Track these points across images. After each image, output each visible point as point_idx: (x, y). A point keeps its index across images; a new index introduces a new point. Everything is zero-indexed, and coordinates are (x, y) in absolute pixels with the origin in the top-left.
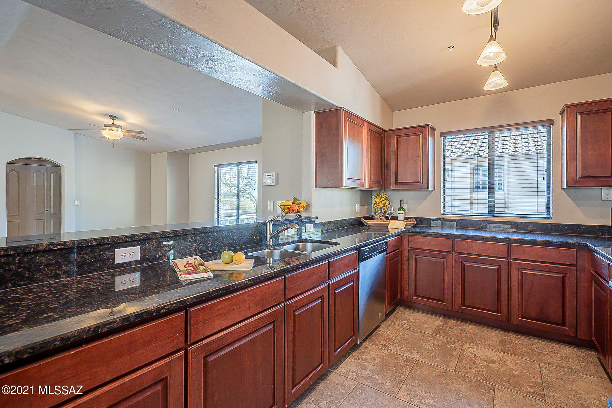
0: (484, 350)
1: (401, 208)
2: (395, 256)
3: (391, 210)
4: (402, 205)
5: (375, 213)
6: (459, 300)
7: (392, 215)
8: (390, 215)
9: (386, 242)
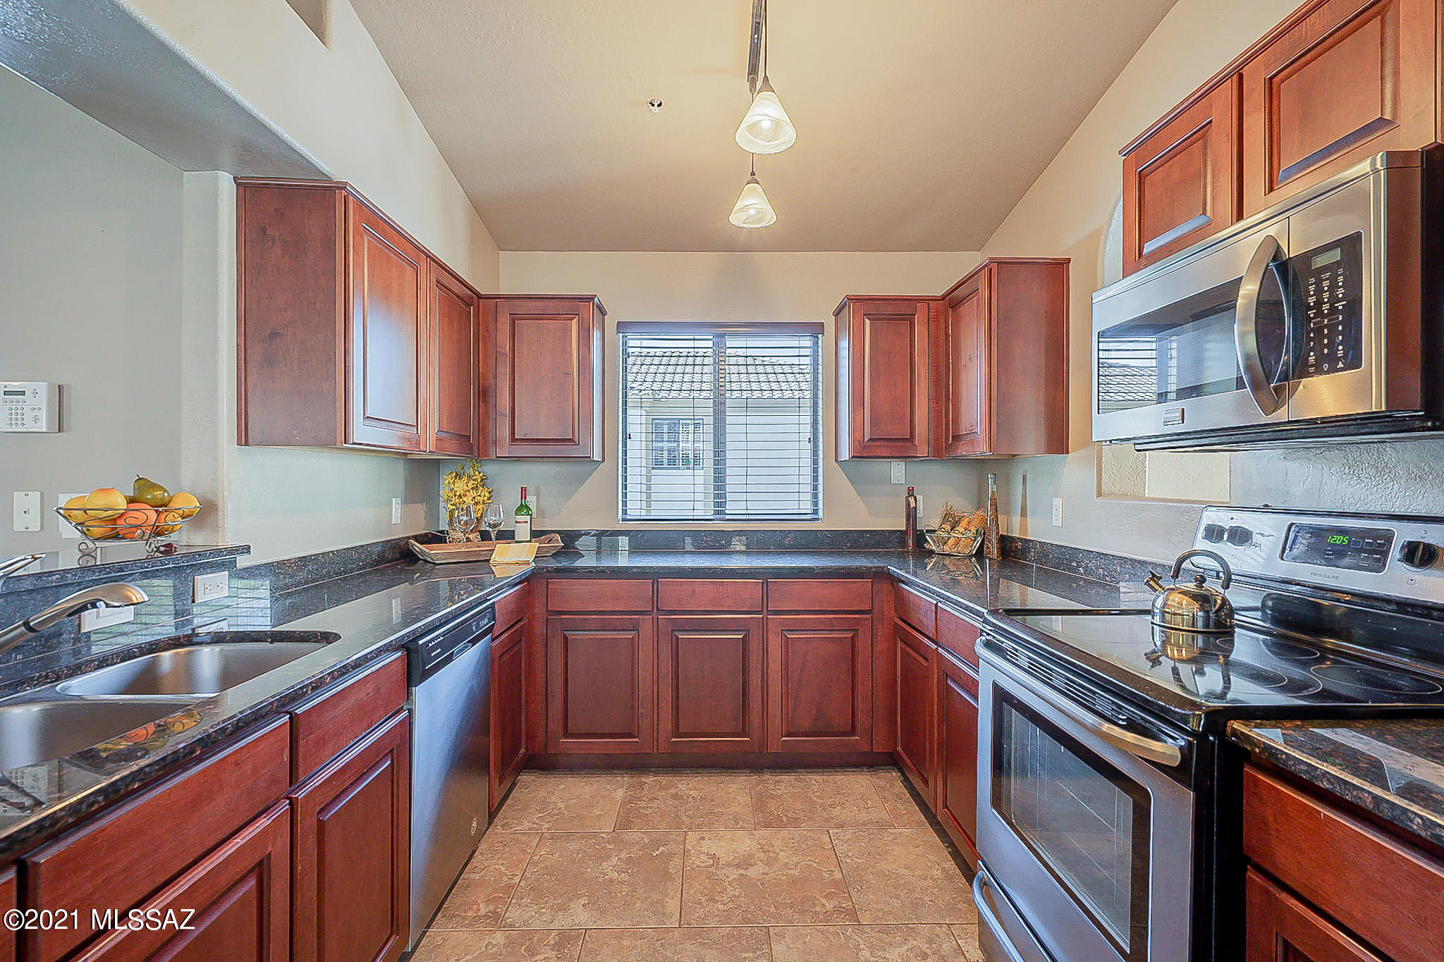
0: (729, 835)
1: (523, 508)
2: (514, 642)
3: (497, 513)
4: (525, 498)
5: (451, 523)
6: (666, 724)
7: (501, 528)
8: (495, 526)
9: (491, 607)
